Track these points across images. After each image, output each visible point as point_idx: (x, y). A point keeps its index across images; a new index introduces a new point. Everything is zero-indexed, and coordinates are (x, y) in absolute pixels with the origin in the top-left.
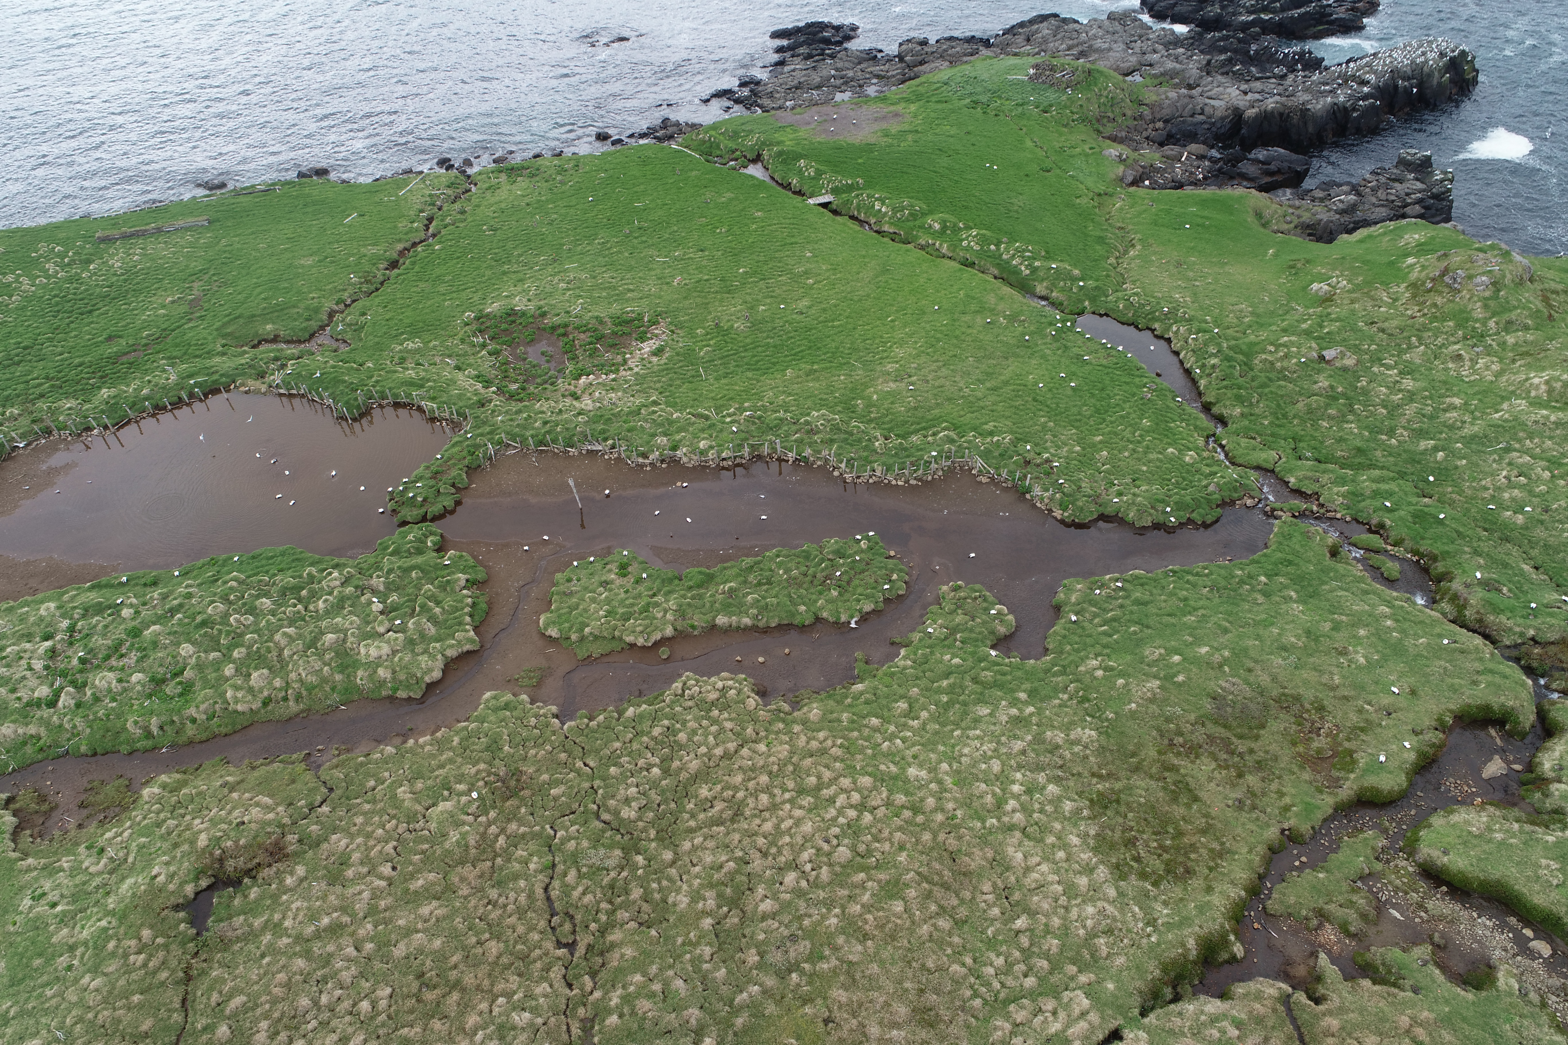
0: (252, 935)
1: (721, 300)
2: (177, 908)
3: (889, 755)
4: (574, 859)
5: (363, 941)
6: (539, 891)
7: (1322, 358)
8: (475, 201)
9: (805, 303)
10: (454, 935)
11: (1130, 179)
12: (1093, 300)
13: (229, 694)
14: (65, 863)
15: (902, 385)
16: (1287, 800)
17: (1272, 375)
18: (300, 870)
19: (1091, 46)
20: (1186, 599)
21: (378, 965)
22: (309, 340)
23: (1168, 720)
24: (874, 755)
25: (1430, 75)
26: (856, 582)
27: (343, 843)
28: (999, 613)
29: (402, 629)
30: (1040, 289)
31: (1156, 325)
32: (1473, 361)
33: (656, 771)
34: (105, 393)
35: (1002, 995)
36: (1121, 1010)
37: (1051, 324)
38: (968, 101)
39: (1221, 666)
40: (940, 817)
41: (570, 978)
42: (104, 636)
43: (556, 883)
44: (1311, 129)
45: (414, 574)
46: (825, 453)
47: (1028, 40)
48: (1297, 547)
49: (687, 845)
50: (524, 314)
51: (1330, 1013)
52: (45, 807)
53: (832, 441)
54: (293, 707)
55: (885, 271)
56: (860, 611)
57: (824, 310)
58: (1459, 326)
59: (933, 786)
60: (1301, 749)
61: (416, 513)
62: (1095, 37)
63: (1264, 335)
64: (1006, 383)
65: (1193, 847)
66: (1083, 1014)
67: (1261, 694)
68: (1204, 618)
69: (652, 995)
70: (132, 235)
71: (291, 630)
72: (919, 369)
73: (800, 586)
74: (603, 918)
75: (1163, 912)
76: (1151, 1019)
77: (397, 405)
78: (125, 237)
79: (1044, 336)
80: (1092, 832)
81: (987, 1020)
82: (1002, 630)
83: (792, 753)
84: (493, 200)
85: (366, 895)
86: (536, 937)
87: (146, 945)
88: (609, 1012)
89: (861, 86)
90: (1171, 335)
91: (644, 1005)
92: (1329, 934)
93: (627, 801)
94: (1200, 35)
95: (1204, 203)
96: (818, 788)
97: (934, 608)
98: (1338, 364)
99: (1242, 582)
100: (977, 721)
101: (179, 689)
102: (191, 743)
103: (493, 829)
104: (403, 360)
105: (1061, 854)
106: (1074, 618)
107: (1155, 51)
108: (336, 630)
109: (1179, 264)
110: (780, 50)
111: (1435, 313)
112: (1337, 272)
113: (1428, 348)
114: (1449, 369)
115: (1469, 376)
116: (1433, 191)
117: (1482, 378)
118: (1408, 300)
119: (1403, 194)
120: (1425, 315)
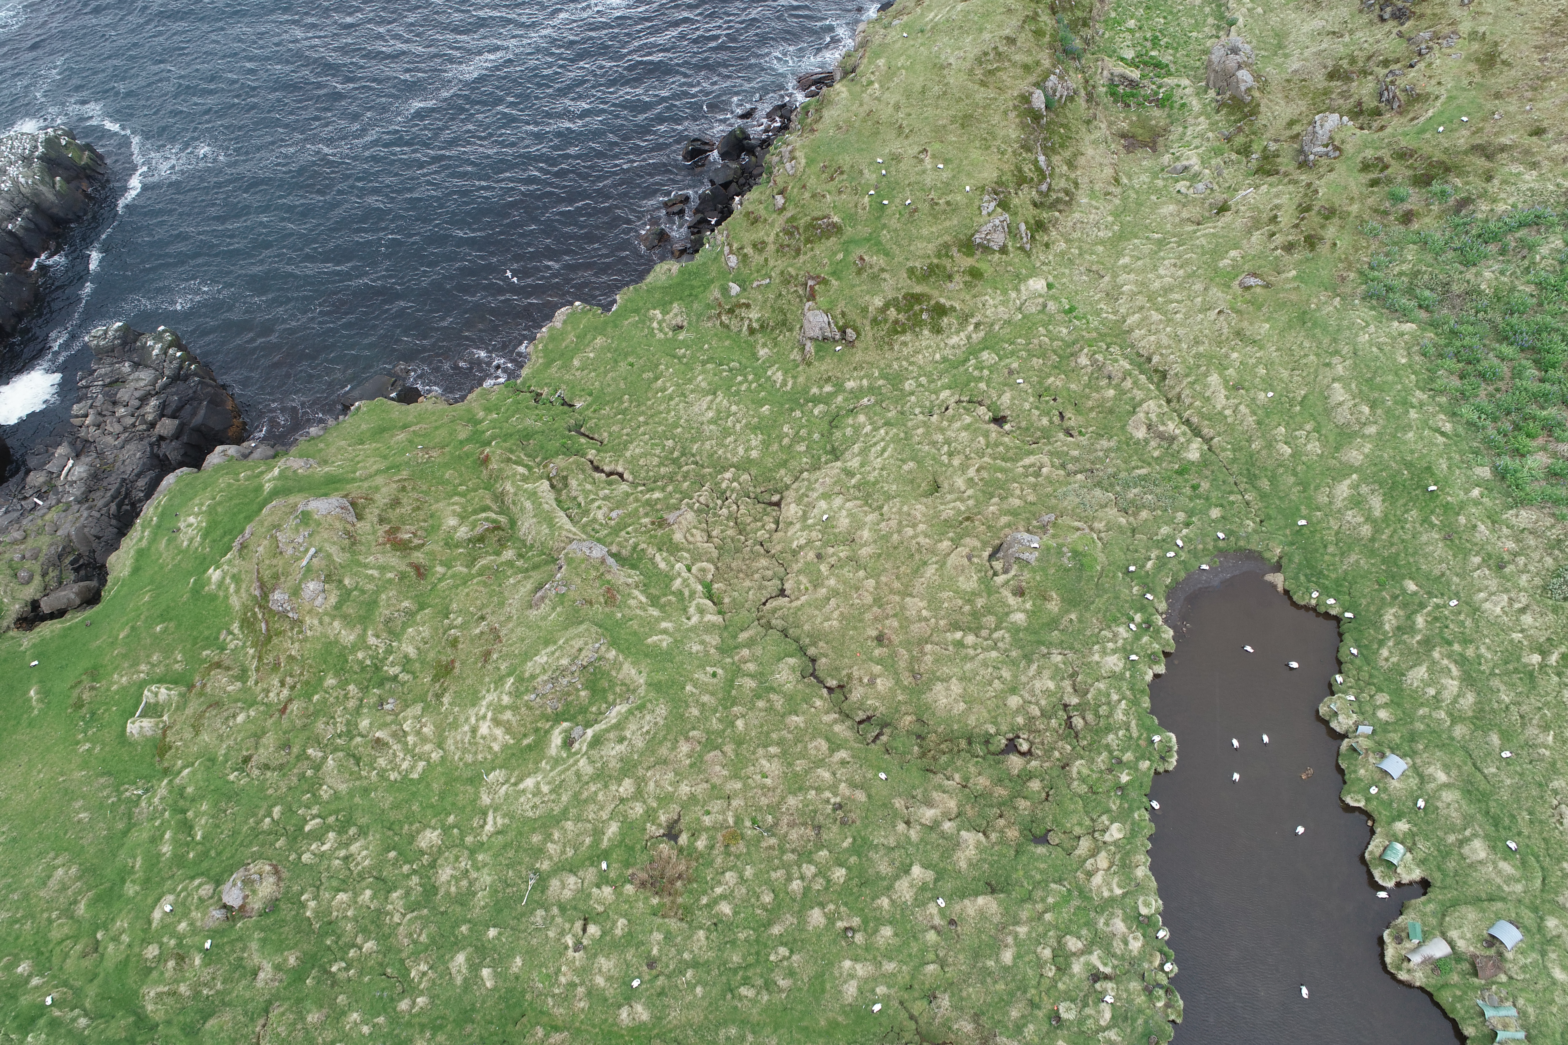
7: (229, 912)
25: (37, 193)
58: (341, 677)
63: (124, 924)
111: (302, 674)
112: (143, 667)
113: (336, 750)
114: (385, 770)
115: (413, 767)
116: (167, 372)
117: (428, 762)
118: (257, 670)
119: (137, 403)
120: (293, 688)
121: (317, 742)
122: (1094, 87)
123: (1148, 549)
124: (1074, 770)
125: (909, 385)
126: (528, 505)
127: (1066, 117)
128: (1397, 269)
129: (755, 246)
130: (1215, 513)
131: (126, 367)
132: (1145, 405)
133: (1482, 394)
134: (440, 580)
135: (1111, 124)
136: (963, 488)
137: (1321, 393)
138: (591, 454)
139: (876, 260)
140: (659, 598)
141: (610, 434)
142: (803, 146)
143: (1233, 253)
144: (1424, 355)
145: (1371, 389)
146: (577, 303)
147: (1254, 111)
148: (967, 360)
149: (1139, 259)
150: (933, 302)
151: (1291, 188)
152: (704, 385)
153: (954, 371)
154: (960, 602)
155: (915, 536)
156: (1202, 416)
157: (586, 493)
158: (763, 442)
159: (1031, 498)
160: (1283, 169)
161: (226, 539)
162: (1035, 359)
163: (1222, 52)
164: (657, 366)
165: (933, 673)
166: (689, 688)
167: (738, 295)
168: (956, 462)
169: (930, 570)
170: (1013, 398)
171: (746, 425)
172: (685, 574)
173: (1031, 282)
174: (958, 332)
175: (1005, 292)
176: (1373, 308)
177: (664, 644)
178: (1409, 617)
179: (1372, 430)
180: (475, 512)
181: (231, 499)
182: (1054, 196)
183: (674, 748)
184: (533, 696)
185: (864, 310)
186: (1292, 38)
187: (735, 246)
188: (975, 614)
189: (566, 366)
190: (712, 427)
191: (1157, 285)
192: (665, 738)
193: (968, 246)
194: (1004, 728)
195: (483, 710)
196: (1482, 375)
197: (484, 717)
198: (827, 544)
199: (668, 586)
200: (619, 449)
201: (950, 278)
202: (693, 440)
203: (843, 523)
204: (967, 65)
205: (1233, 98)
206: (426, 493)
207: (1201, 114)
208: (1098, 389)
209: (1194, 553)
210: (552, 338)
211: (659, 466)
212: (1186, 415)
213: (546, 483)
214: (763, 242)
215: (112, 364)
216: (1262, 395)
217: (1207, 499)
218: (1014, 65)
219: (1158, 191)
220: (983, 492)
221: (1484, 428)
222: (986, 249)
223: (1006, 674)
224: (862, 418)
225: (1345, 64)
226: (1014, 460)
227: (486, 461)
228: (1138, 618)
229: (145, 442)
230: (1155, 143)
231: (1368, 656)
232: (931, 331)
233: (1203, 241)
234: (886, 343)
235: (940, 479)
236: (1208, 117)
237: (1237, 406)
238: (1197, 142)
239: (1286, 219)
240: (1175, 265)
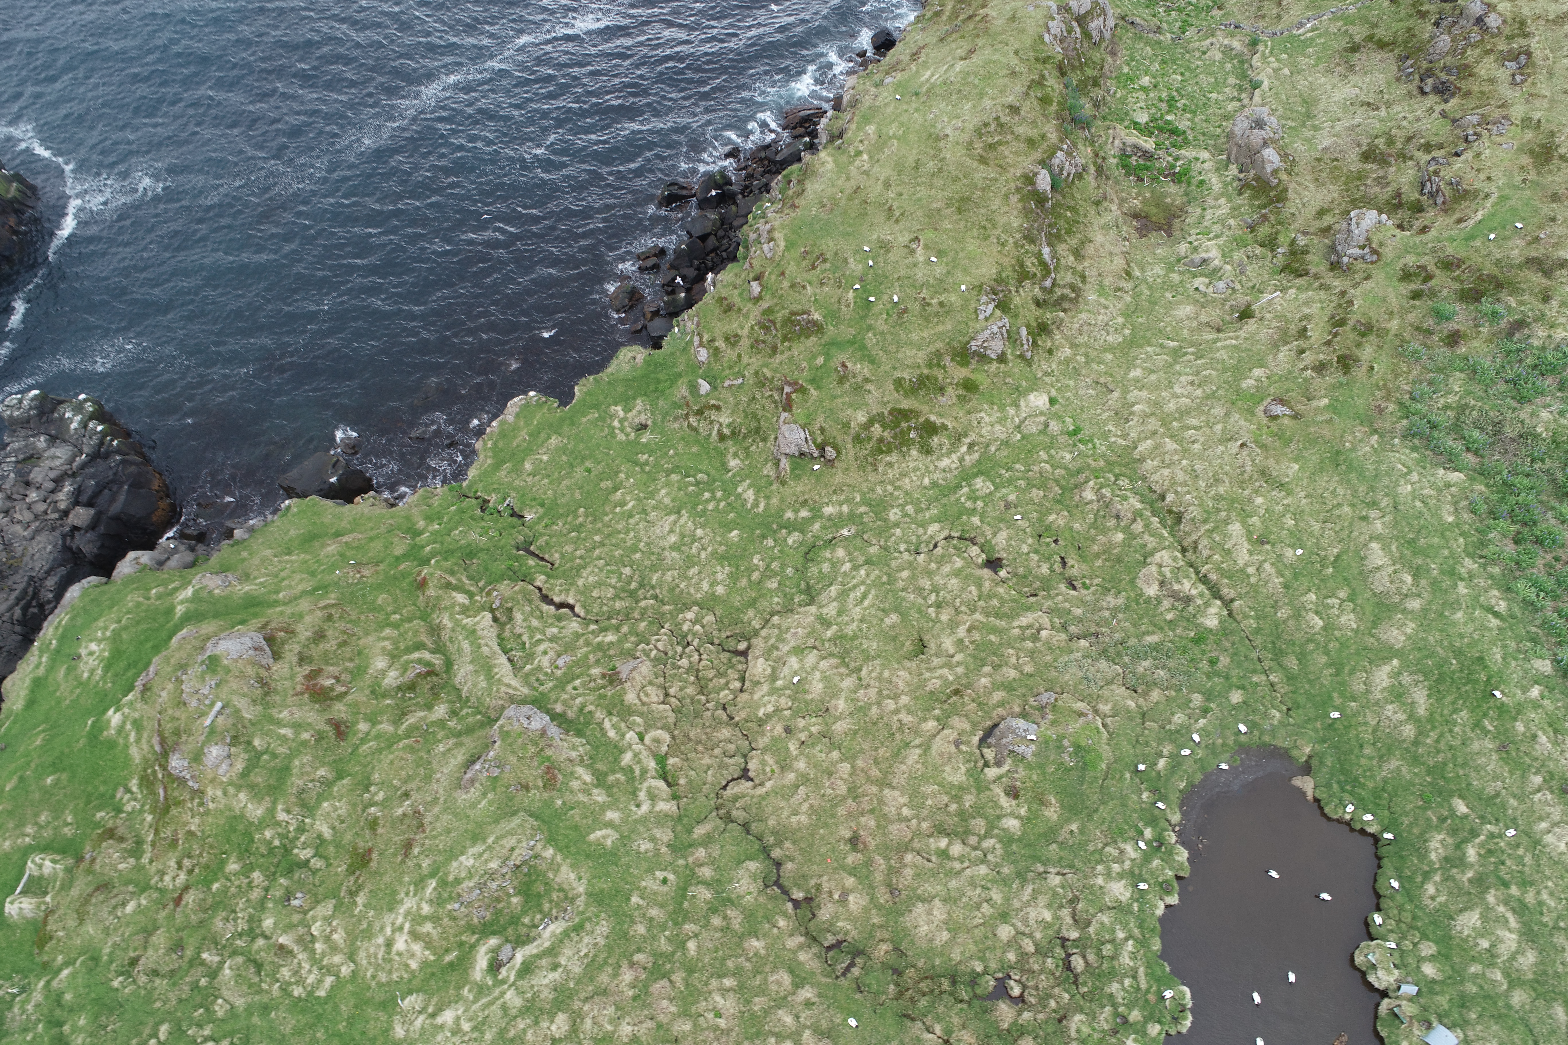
111: (201, 855)
112: (29, 830)
113: (235, 953)
114: (290, 984)
115: (320, 981)
116: (86, 449)
117: (337, 976)
118: (153, 844)
119: (50, 485)
120: (190, 872)
121: (215, 942)
122: (1104, 158)
123: (1160, 741)
124: (1073, 1027)
125: (894, 514)
126: (466, 645)
127: (1074, 198)
128: (1442, 401)
129: (727, 339)
130: (1236, 697)
131: (41, 442)
132: (1157, 556)
133: (1540, 562)
134: (363, 741)
135: (1122, 201)
136: (951, 651)
137: (1357, 552)
138: (540, 581)
139: (861, 369)
140: (606, 774)
141: (562, 556)
142: (783, 226)
143: (1257, 372)
144: (1474, 512)
145: (1415, 554)
146: (532, 393)
147: (1281, 197)
148: (959, 487)
149: (1153, 372)
150: (922, 419)
151: (1322, 294)
152: (667, 501)
153: (945, 500)
154: (946, 799)
155: (896, 712)
156: (1222, 573)
157: (532, 630)
158: (731, 576)
159: (1028, 669)
160: (1313, 270)
161: (130, 674)
162: (1034, 490)
163: (1246, 124)
164: (617, 473)
165: (914, 890)
166: (635, 899)
167: (707, 394)
168: (944, 618)
169: (914, 755)
170: (1009, 538)
171: (712, 554)
172: (637, 747)
173: (1032, 397)
174: (949, 454)
175: (1002, 408)
176: (1414, 449)
177: (609, 842)
178: (1458, 846)
179: (1414, 604)
180: (408, 650)
181: (138, 623)
182: (1059, 292)
183: (615, 975)
184: (457, 906)
185: (846, 425)
186: (1322, 106)
187: (706, 337)
188: (963, 815)
189: (517, 470)
190: (675, 554)
191: (1172, 406)
192: (606, 962)
193: (963, 355)
194: (993, 965)
195: (400, 920)
196: (1539, 542)
197: (401, 928)
198: (797, 713)
199: (617, 760)
200: (571, 575)
201: (942, 390)
202: (654, 568)
203: (817, 687)
204: (965, 137)
205: (1257, 178)
206: (356, 623)
207: (1222, 195)
208: (1104, 531)
209: (1212, 750)
210: (503, 435)
211: (613, 599)
212: (1204, 569)
213: (489, 616)
214: (736, 336)
215: (27, 437)
216: (1289, 553)
217: (1227, 678)
218: (1017, 138)
219: (1173, 287)
220: (974, 657)
221: (1543, 608)
222: (983, 358)
223: (996, 896)
224: (841, 553)
225: (1381, 142)
226: (1010, 617)
227: (423, 584)
228: (1148, 833)
229: (57, 533)
230: (1170, 225)
231: (1411, 891)
232: (920, 451)
233: (1223, 355)
234: (869, 463)
235: (927, 638)
236: (1230, 200)
237: (1261, 564)
238: (1217, 229)
239: (1317, 333)
240: (1192, 383)
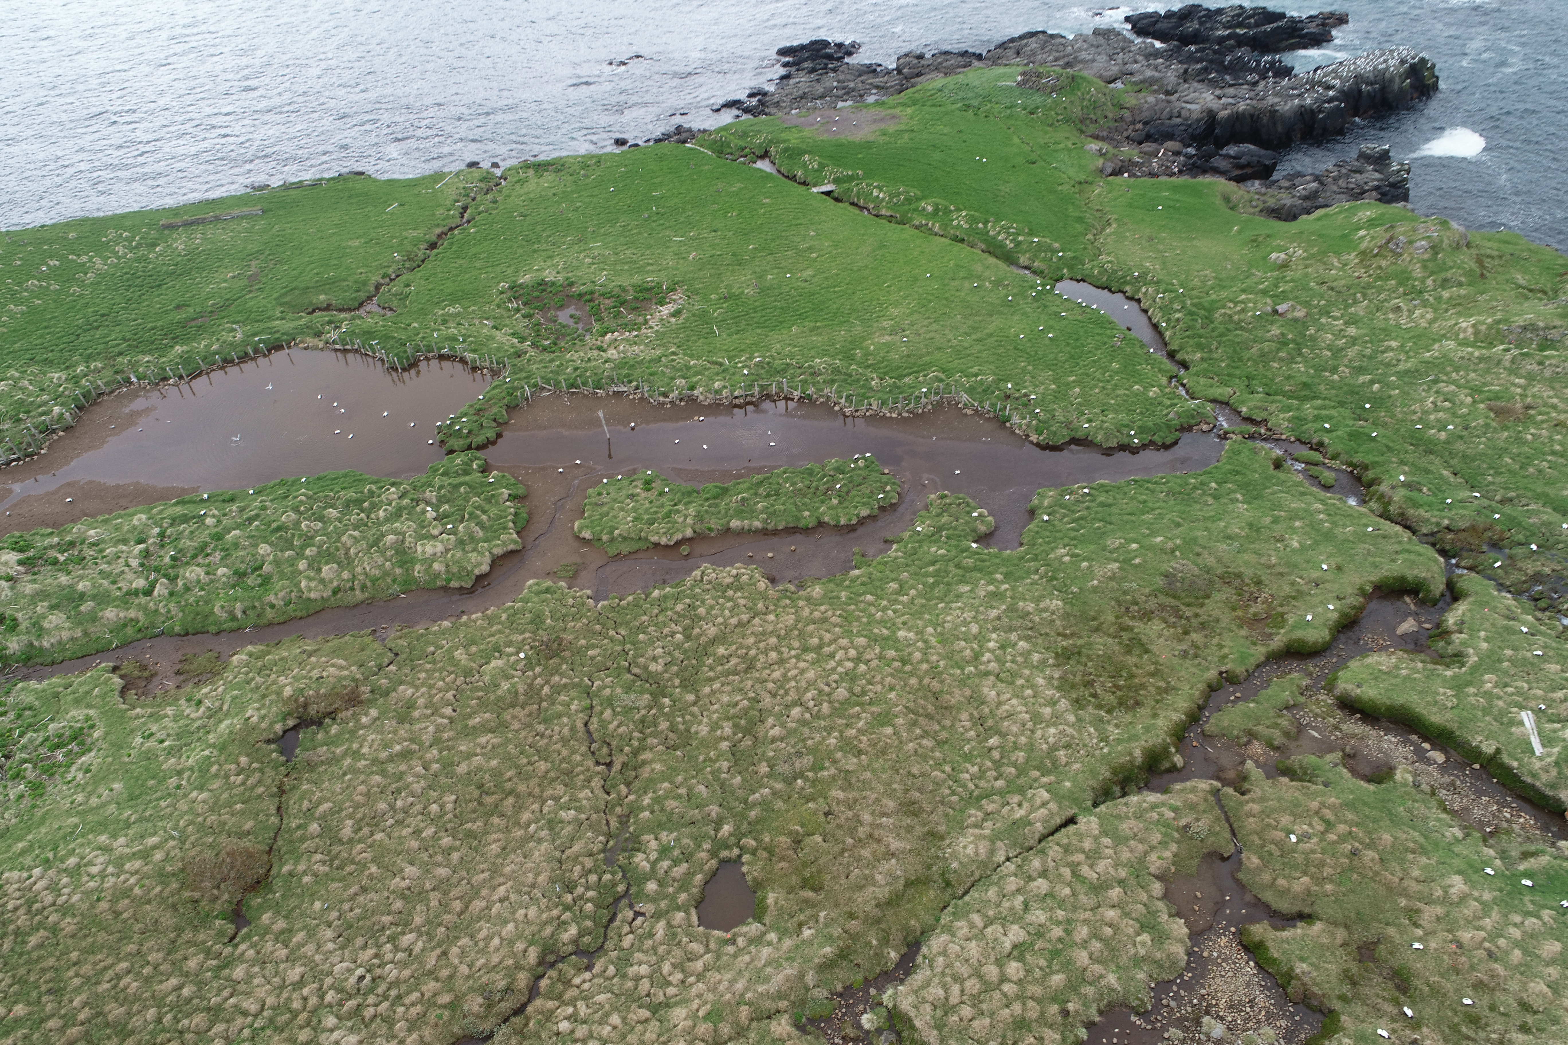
0: (335, 760)
1: (733, 271)
2: (269, 742)
3: (882, 622)
4: (609, 702)
5: (430, 762)
6: (580, 725)
7: (1275, 312)
8: (505, 192)
9: (809, 272)
10: (507, 758)
11: (1109, 170)
12: (1071, 268)
13: (303, 584)
14: (169, 711)
15: (897, 338)
16: (1226, 650)
17: (1231, 326)
18: (374, 712)
19: (1076, 58)
20: (1145, 502)
21: (443, 780)
22: (358, 308)
23: (1125, 593)
24: (869, 623)
25: (1391, 80)
26: (853, 493)
27: (410, 691)
28: (980, 515)
29: (453, 532)
30: (1023, 260)
31: (1128, 288)
32: (1411, 312)
33: (679, 636)
34: (178, 349)
35: (976, 793)
36: (1076, 801)
37: (1032, 287)
38: (960, 105)
39: (1173, 551)
40: (925, 666)
41: (607, 787)
42: (191, 539)
43: (595, 720)
44: (1280, 129)
45: (462, 489)
46: (827, 391)
47: (1018, 53)
48: (1245, 460)
49: (707, 690)
50: (553, 284)
51: (1253, 801)
52: (146, 674)
53: (833, 381)
54: (359, 595)
55: (882, 246)
56: (857, 515)
57: (827, 278)
58: (1400, 284)
59: (920, 644)
60: (1239, 613)
61: (462, 443)
62: (1080, 50)
63: (1224, 294)
64: (990, 335)
65: (1143, 686)
66: (1044, 804)
67: (1208, 572)
68: (1161, 516)
69: (679, 797)
70: (192, 223)
71: (356, 533)
72: (912, 324)
73: (805, 495)
74: (636, 743)
75: (1114, 732)
76: (1102, 808)
77: (442, 357)
78: (187, 224)
79: (1026, 297)
80: (1056, 675)
81: (962, 811)
82: (982, 529)
83: (797, 621)
84: (522, 191)
85: (431, 729)
86: (579, 758)
87: (243, 769)
88: (643, 810)
89: (861, 96)
90: (1140, 295)
91: (671, 804)
92: (1257, 748)
93: (655, 659)
94: (1179, 48)
95: (1175, 189)
96: (820, 647)
97: (923, 513)
98: (1289, 316)
99: (1195, 488)
100: (959, 596)
101: (259, 581)
102: (270, 624)
103: (539, 681)
104: (445, 322)
105: (1029, 692)
106: (1046, 518)
107: (1136, 62)
108: (396, 533)
109: (1151, 239)
110: (785, 65)
111: (1380, 273)
113: (1371, 302)
114: (1391, 318)
115: (1407, 323)
117: (1417, 325)
118: (1356, 264)
120: (1370, 275)
131: (1370, 168)
161: (1382, 223)
184: (1505, 328)
195: (1470, 319)
197: (1468, 322)
215: (1363, 163)
